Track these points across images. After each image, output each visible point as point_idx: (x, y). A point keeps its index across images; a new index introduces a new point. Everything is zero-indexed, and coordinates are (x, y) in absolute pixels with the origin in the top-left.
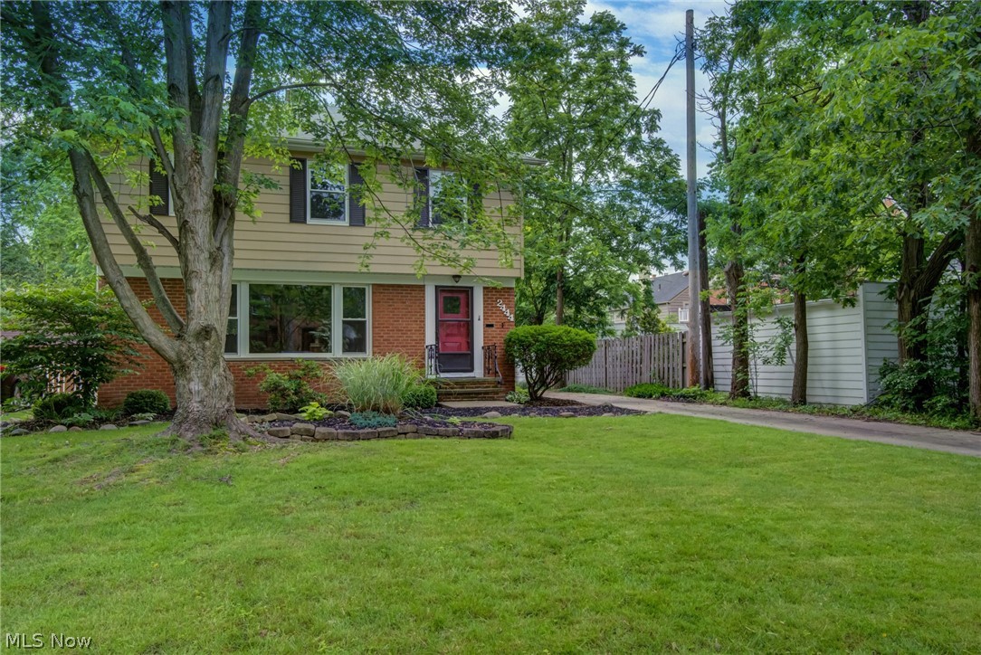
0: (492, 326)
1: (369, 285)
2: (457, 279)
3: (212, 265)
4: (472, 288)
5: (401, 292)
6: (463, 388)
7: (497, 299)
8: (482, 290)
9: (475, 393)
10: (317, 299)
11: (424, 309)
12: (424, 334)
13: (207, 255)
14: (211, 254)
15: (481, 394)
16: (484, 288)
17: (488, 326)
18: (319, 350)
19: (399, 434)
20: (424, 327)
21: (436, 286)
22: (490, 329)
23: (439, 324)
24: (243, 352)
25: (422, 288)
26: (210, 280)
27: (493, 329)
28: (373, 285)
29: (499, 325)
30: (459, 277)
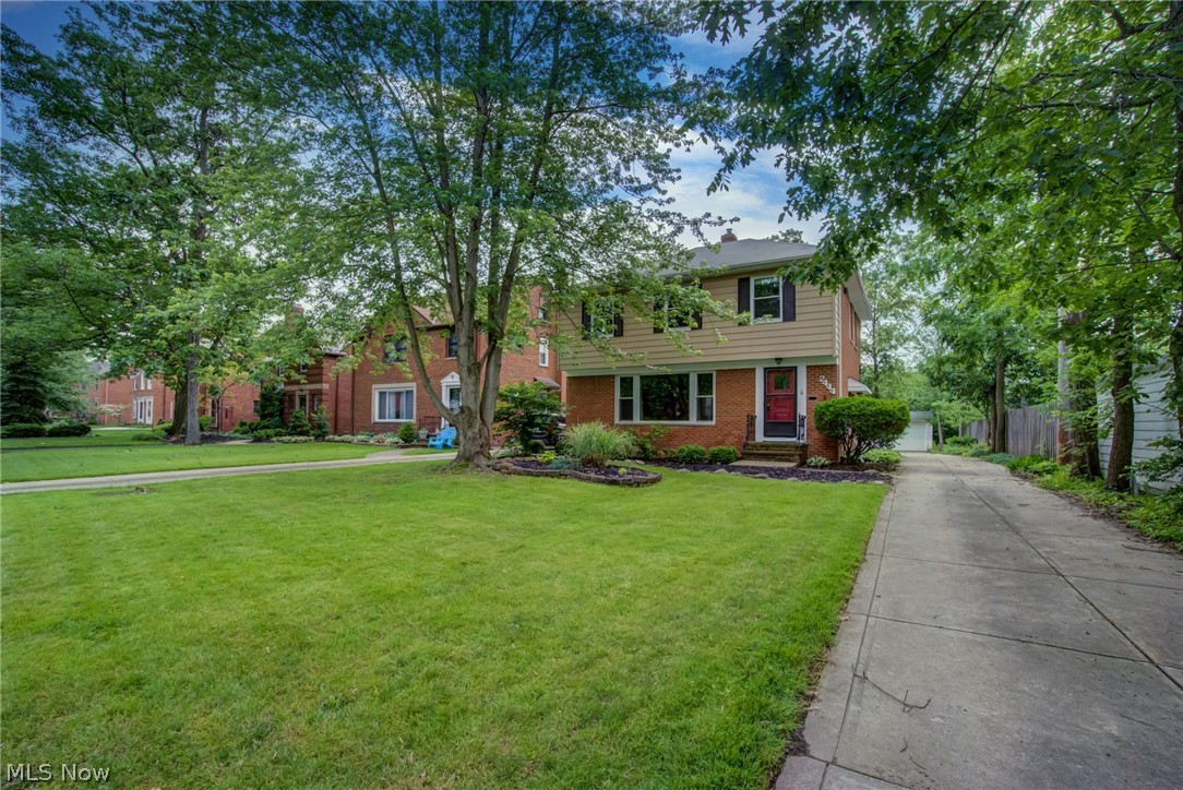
0: (815, 398)
1: (714, 371)
2: (779, 361)
3: (469, 373)
4: (796, 368)
5: (738, 375)
7: (820, 375)
8: (805, 369)
10: (681, 381)
11: (755, 387)
12: (755, 406)
14: (468, 367)
16: (808, 367)
17: (811, 398)
18: (680, 418)
20: (754, 401)
21: (765, 369)
22: (813, 401)
23: (767, 398)
24: (637, 420)
25: (753, 370)
26: (468, 381)
27: (816, 401)
28: (716, 371)
29: (822, 398)
30: (781, 359)
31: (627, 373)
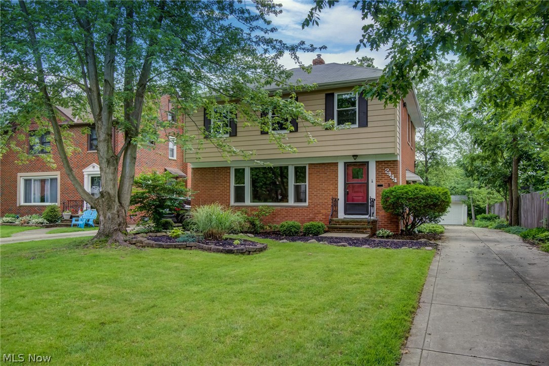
0: (382, 186)
1: (307, 164)
2: (355, 158)
3: (108, 164)
4: (368, 162)
5: (328, 166)
6: (347, 225)
7: (385, 168)
8: (375, 163)
9: (351, 228)
10: (282, 172)
11: (338, 177)
12: (337, 191)
13: (105, 160)
14: (107, 159)
15: (354, 229)
16: (377, 162)
17: (379, 186)
18: (281, 201)
19: (187, 247)
20: (337, 188)
21: (345, 163)
22: (380, 188)
23: (346, 185)
24: (248, 202)
25: (336, 164)
26: (107, 171)
27: (383, 188)
28: (309, 164)
29: (387, 185)
30: (357, 156)
31: (240, 166)
